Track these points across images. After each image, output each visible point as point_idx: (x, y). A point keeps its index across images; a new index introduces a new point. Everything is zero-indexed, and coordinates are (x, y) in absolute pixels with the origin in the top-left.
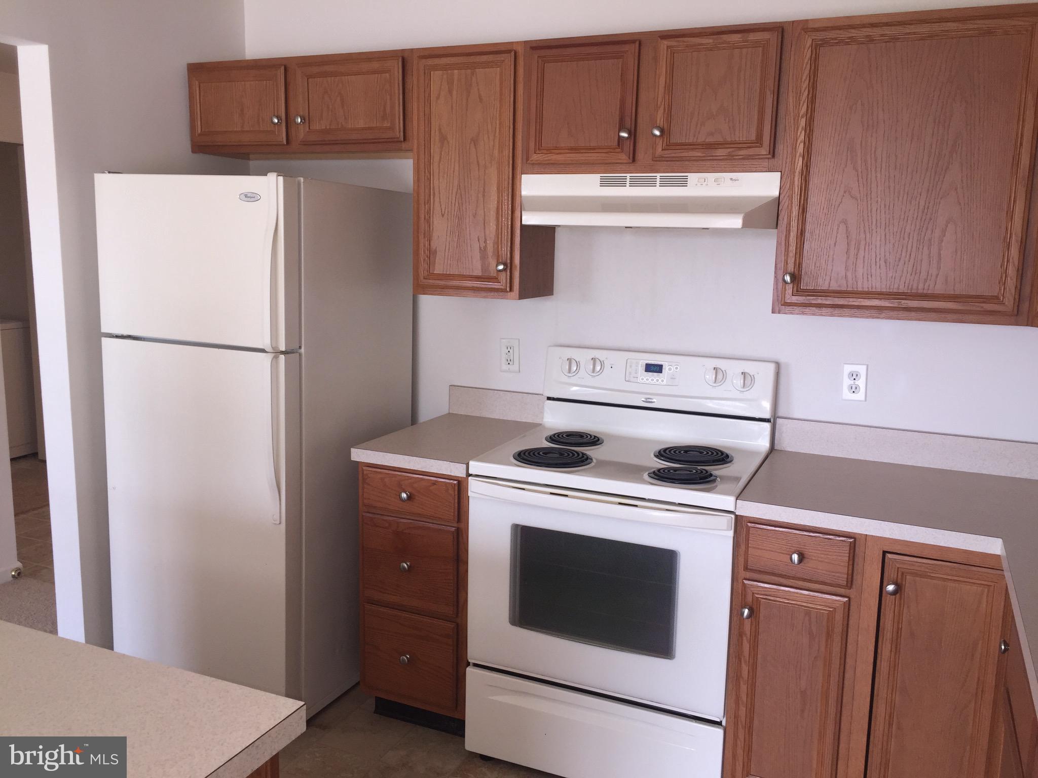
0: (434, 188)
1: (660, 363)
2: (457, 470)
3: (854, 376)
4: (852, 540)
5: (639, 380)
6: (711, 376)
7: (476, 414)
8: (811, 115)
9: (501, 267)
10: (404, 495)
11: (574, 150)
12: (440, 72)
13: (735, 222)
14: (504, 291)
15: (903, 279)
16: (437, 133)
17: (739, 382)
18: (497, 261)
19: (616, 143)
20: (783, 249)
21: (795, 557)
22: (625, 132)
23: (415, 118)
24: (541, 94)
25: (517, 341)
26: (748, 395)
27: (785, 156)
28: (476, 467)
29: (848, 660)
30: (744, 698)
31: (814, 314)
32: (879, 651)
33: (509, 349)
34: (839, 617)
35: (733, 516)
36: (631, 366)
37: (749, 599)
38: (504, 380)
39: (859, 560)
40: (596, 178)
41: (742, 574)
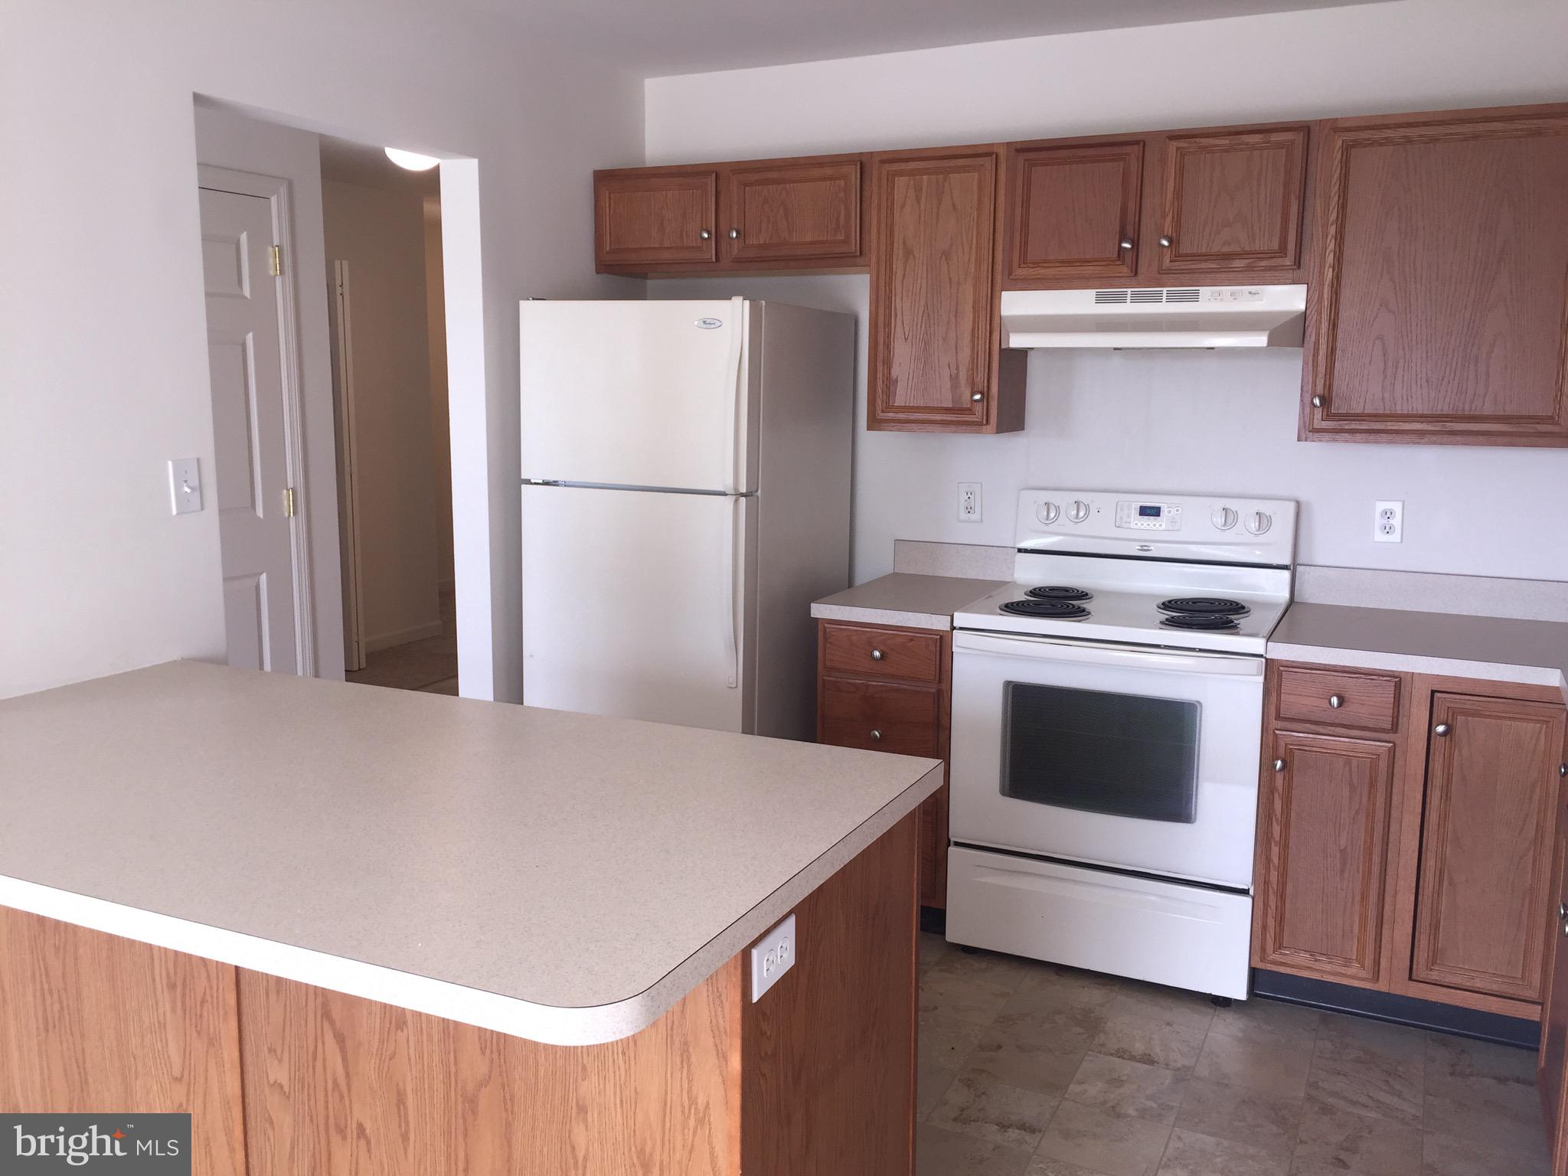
0: (895, 309)
1: (1157, 505)
2: (940, 623)
3: (1388, 514)
4: (1397, 680)
5: (1132, 525)
6: (1219, 520)
7: (929, 572)
8: (1341, 223)
9: (977, 397)
10: (877, 654)
11: (1069, 263)
12: (907, 178)
13: (1260, 340)
14: (980, 424)
15: (1448, 400)
16: (901, 246)
17: (1253, 525)
18: (972, 389)
19: (1115, 255)
20: (1311, 368)
21: (1335, 700)
22: (1126, 242)
23: (874, 230)
24: (1026, 203)
25: (980, 485)
26: (1262, 539)
27: (1312, 266)
28: (961, 619)
29: (1393, 812)
30: (1276, 860)
31: (1346, 442)
32: (1428, 800)
33: (969, 495)
34: (1383, 765)
35: (1263, 660)
36: (1122, 510)
37: (1282, 751)
38: (963, 533)
39: (1404, 701)
40: (1091, 293)
41: (1275, 724)
